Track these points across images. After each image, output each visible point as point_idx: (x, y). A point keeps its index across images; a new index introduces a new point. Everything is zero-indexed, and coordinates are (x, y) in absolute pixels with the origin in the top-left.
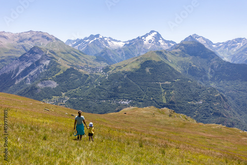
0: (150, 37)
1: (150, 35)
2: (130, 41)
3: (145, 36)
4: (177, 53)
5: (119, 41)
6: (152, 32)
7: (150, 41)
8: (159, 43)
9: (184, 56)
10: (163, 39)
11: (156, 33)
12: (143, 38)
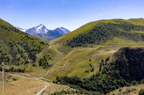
0: (39, 28)
1: (39, 26)
2: (29, 29)
3: (37, 27)
4: (47, 35)
5: (24, 29)
6: (41, 25)
7: (39, 30)
8: (44, 31)
9: (50, 36)
10: (46, 29)
11: (43, 26)
12: (36, 28)
